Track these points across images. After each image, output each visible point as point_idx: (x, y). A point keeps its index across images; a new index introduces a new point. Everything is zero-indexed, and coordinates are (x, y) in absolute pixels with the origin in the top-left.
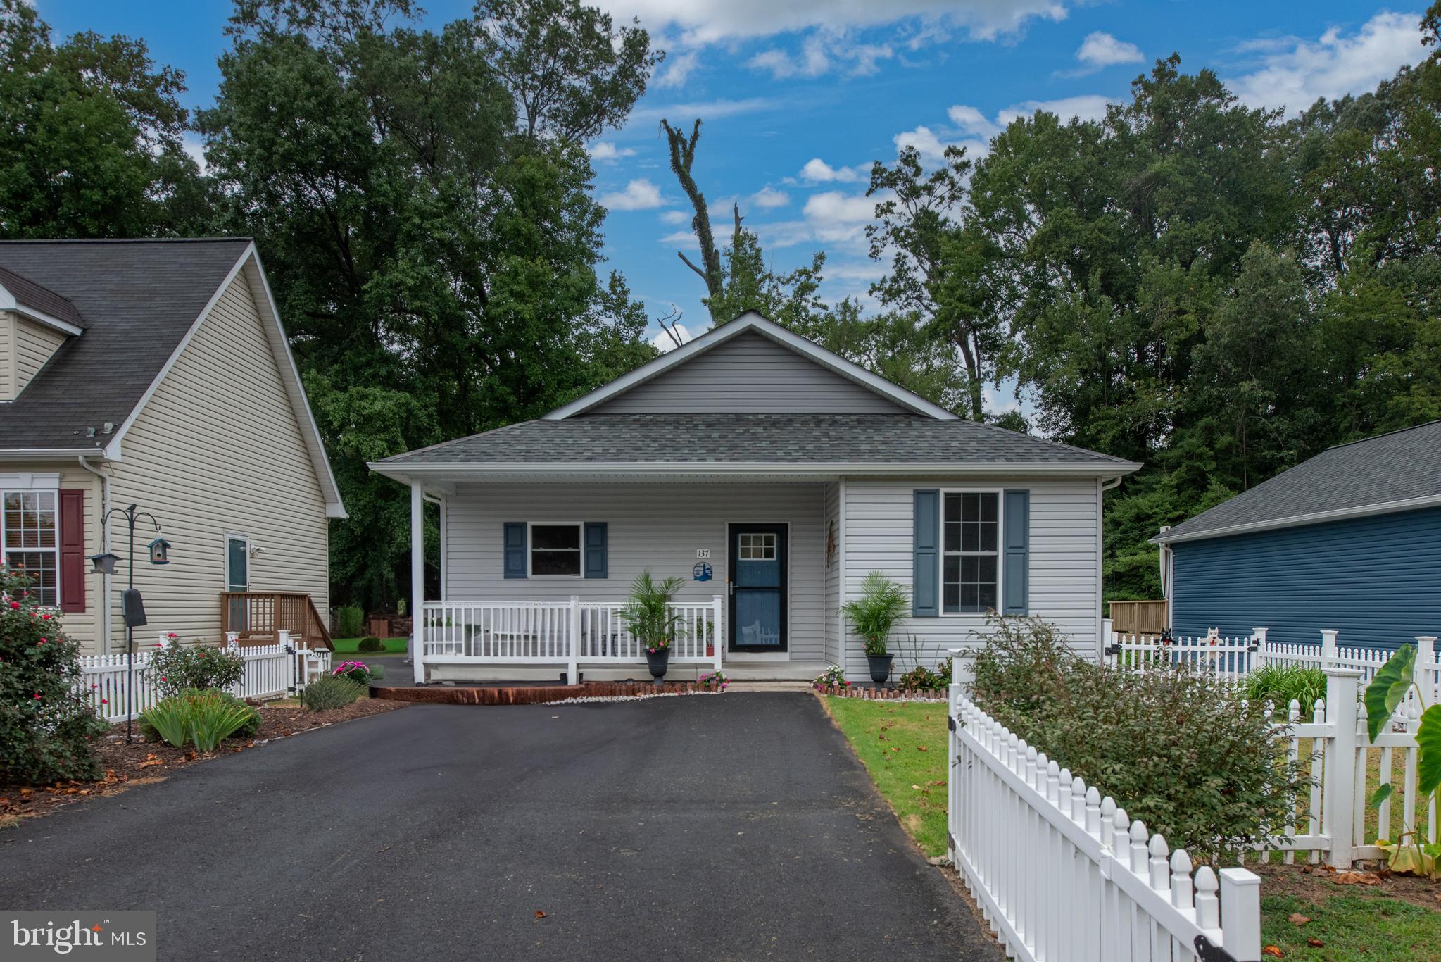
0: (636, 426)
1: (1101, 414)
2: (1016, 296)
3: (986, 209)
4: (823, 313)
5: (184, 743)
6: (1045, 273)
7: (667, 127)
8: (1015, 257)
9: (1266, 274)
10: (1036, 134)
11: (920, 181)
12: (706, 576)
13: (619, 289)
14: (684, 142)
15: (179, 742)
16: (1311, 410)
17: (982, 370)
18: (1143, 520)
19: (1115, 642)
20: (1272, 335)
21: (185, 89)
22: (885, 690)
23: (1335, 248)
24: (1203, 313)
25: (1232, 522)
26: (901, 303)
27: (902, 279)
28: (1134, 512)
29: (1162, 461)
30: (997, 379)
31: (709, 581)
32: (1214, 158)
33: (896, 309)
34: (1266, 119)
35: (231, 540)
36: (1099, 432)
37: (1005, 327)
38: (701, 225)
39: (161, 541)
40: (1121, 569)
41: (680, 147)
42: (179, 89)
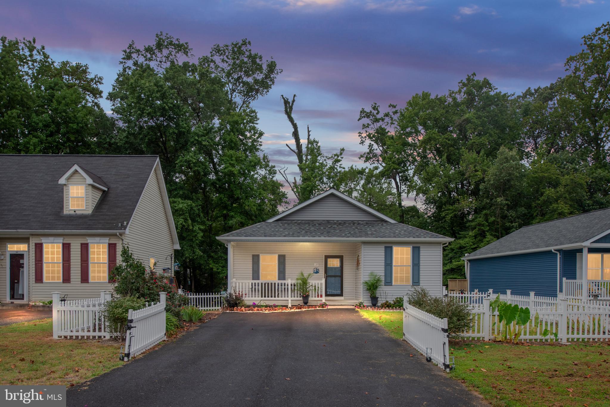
0: (296, 224)
1: (447, 208)
2: (416, 160)
3: (403, 128)
4: (343, 170)
5: (189, 320)
6: (426, 152)
7: (283, 98)
8: (414, 146)
9: (506, 158)
10: (423, 101)
11: (379, 116)
12: (317, 272)
13: (266, 160)
14: (289, 103)
15: (187, 320)
16: (523, 208)
17: (402, 189)
18: (462, 248)
19: (447, 293)
20: (509, 181)
21: (102, 83)
22: (377, 308)
23: (536, 144)
24: (484, 171)
25: (488, 253)
26: (371, 162)
27: (371, 153)
28: (459, 245)
29: (469, 226)
30: (408, 193)
31: (318, 274)
32: (488, 112)
33: (368, 166)
34: (509, 96)
36: (446, 215)
37: (411, 172)
38: (296, 135)
40: (454, 267)
41: (288, 105)
42: (100, 83)
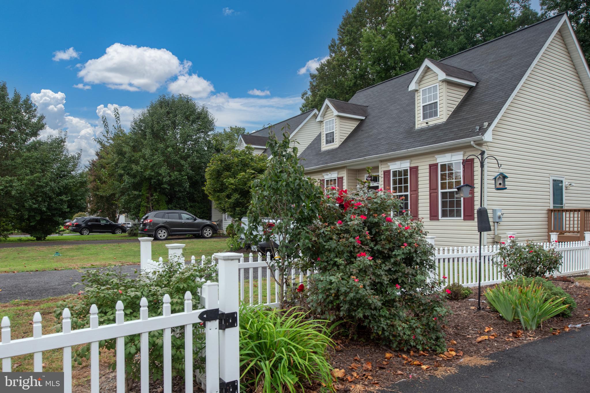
5: (514, 319)
15: (510, 318)
35: (554, 180)
39: (501, 174)
